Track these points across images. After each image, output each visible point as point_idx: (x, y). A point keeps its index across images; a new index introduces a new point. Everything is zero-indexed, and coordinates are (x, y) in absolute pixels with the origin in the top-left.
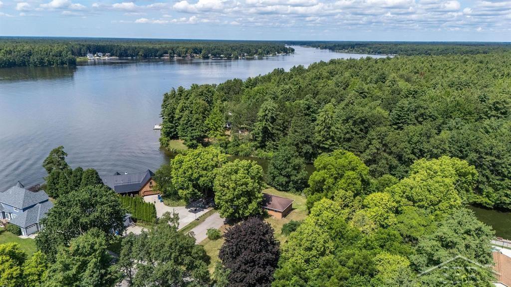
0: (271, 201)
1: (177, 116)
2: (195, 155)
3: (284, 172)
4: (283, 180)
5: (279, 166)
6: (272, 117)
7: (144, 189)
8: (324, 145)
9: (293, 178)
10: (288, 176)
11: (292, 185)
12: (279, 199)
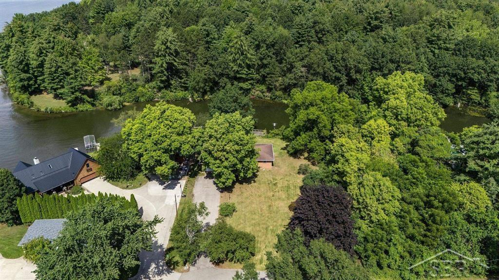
1: (34, 63)
6: (176, 50)
7: (81, 176)
8: (240, 76)
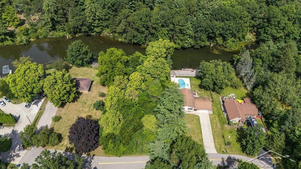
2: (22, 74)
8: (94, 24)
9: (85, 60)
11: (86, 63)
12: (83, 82)
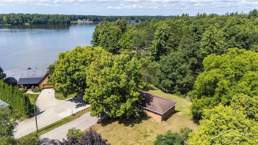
0: (152, 102)
3: (170, 76)
4: (169, 82)
5: (166, 70)
6: (165, 36)
7: (43, 83)
9: (178, 81)
10: (174, 80)
11: (177, 88)
12: (160, 100)
